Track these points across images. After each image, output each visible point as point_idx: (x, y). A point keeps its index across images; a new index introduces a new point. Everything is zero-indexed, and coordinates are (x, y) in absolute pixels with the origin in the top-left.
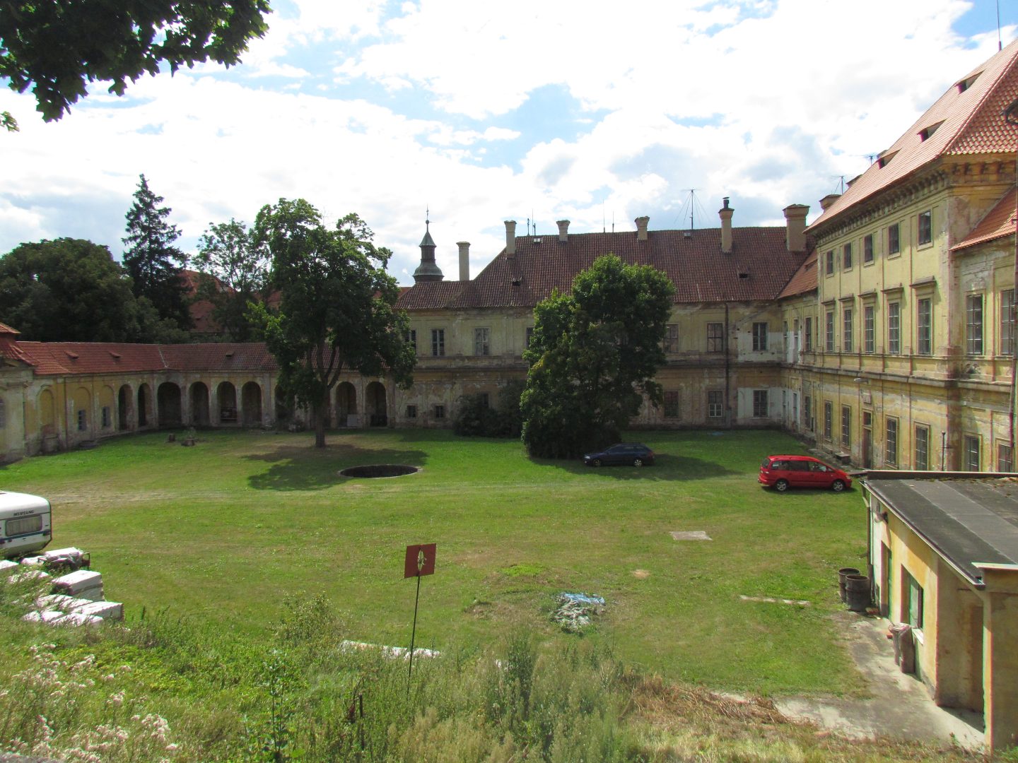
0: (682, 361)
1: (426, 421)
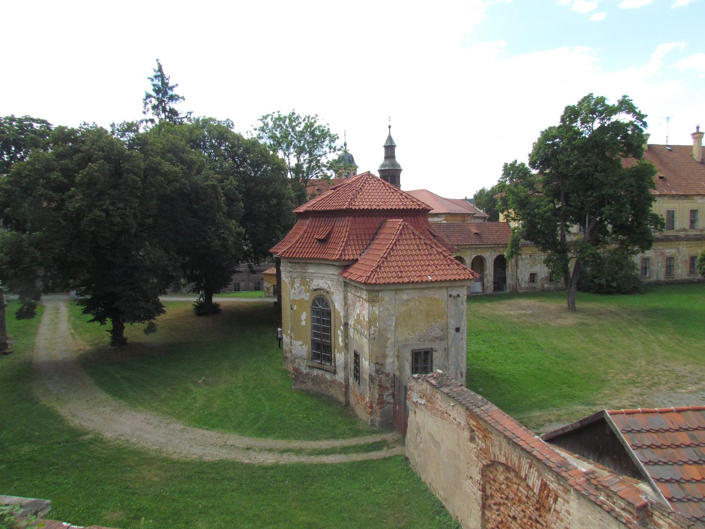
0: (699, 235)
1: (543, 285)
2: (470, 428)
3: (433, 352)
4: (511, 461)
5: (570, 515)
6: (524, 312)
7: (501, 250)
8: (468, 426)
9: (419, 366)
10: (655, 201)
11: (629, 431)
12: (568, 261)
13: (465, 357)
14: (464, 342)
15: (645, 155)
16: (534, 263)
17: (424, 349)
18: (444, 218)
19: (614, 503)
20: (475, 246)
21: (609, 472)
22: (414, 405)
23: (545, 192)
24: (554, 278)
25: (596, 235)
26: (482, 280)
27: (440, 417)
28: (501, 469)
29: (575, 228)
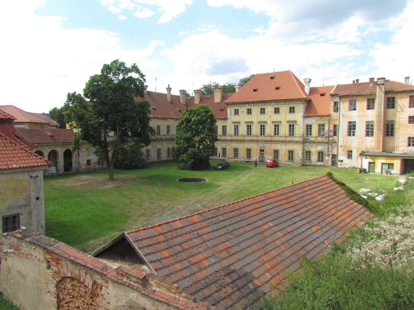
0: (171, 138)
1: (95, 166)
2: (47, 260)
3: (20, 216)
4: (74, 274)
5: (109, 294)
6: (84, 183)
7: (68, 146)
8: (46, 259)
9: (9, 227)
10: (151, 121)
11: (137, 241)
12: (108, 152)
13: (44, 215)
14: (43, 206)
15: (145, 96)
16: (89, 154)
17: (12, 214)
18: (27, 125)
19: (131, 281)
20: (51, 144)
21: (128, 265)
22: (5, 254)
23: (94, 112)
24: (101, 162)
25: (123, 138)
26: (56, 165)
27: (25, 258)
28: (68, 280)
29: (112, 134)
